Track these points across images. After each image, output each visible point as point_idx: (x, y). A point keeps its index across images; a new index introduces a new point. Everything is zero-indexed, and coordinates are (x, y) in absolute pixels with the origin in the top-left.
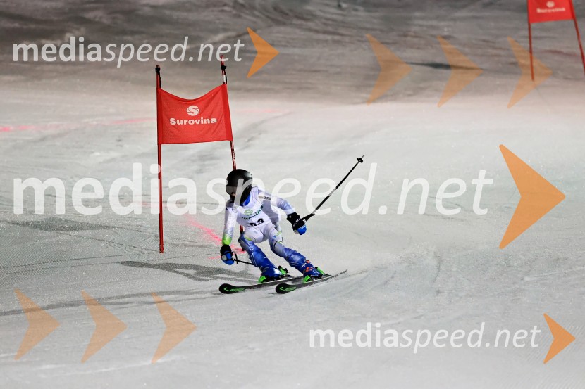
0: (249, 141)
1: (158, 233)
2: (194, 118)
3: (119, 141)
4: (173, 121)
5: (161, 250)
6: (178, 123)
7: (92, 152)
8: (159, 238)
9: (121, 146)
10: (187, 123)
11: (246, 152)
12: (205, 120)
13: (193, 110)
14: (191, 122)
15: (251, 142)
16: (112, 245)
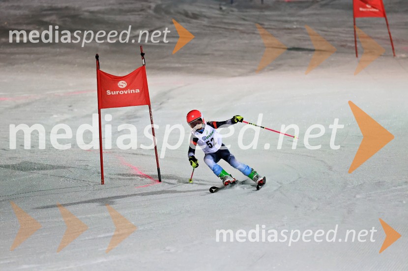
0: (161, 104)
1: (100, 171)
2: (123, 89)
3: (70, 106)
4: (109, 92)
5: (103, 182)
6: (113, 94)
7: (52, 115)
8: (101, 174)
9: (72, 110)
10: (119, 93)
11: (159, 112)
12: (131, 91)
13: (122, 84)
14: (121, 93)
15: (162, 105)
16: (68, 179)
